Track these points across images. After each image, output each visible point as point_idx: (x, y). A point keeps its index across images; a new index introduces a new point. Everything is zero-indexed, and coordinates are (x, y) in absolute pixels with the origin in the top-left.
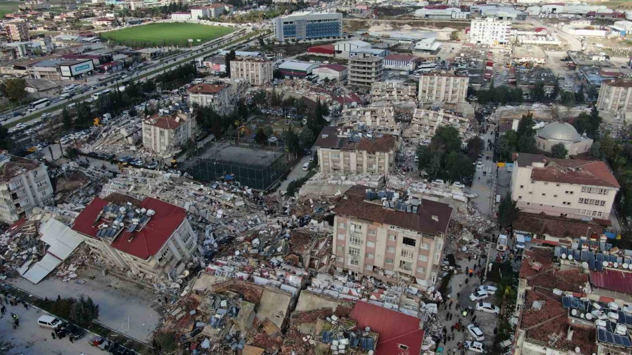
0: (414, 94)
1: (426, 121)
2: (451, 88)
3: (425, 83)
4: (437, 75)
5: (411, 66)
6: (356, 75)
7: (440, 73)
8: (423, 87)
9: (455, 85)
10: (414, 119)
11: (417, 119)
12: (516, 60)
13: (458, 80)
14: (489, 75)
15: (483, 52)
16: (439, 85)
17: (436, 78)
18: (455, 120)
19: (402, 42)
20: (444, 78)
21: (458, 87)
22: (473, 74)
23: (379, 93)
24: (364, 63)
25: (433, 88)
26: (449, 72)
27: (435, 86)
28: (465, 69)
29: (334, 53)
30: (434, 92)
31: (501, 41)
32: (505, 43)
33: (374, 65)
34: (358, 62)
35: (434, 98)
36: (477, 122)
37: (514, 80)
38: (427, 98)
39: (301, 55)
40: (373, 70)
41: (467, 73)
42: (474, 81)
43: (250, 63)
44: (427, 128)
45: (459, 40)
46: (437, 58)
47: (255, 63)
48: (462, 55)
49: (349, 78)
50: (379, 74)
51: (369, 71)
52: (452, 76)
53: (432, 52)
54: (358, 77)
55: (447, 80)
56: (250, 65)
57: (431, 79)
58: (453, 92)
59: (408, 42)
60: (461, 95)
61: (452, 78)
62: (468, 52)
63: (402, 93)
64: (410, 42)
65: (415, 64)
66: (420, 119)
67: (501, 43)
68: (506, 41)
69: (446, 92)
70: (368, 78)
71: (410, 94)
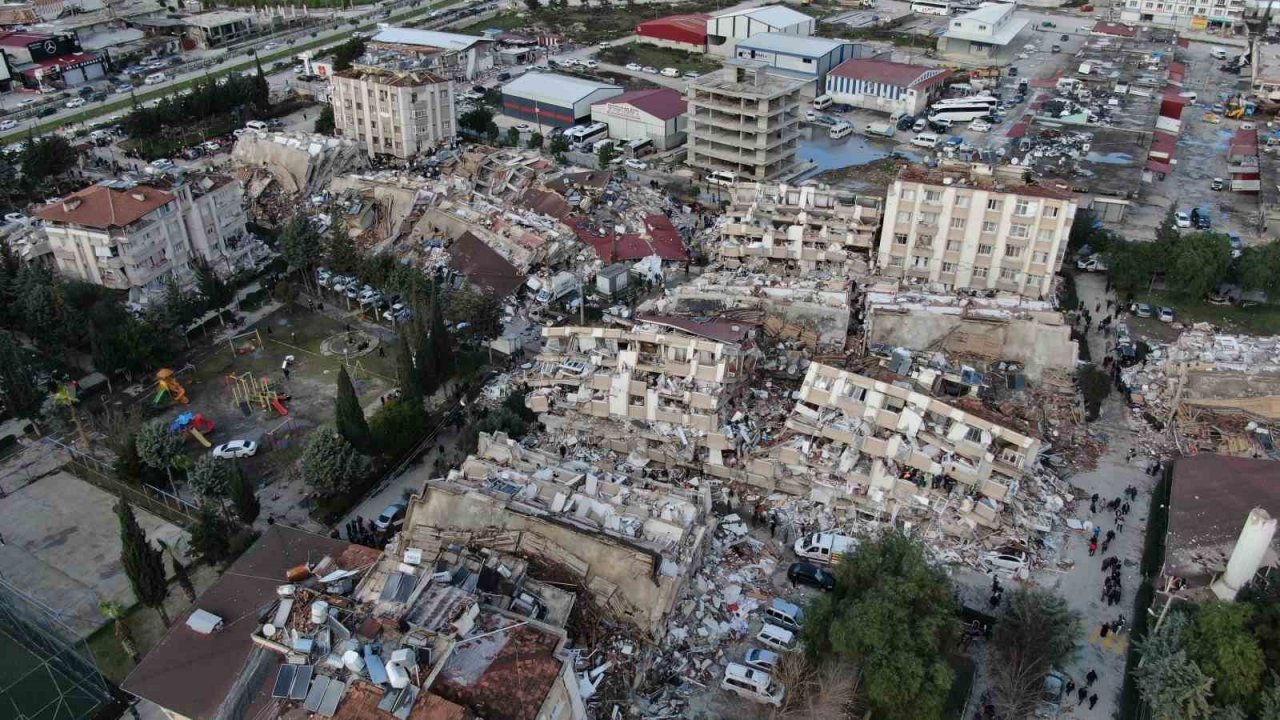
0: (865, 241)
1: (841, 432)
2: (1003, 233)
3: (904, 209)
4: (955, 181)
5: (910, 103)
6: (708, 136)
7: (966, 175)
8: (897, 225)
9: (1019, 227)
10: (799, 408)
11: (815, 407)
12: (1261, 94)
13: (1035, 206)
14: (1164, 155)
15: (1155, 60)
16: (959, 221)
17: (949, 195)
18: (974, 435)
19: (920, 9)
20: (981, 197)
21: (1033, 231)
22: (1105, 151)
23: (743, 229)
24: (737, 101)
25: (936, 228)
26: (1004, 170)
27: (944, 222)
28: (1081, 128)
29: (706, 43)
30: (939, 244)
31: (1218, 18)
32: (1228, 25)
33: (763, 108)
34: (718, 97)
35: (935, 265)
36: (1081, 410)
37: (1254, 185)
38: (909, 261)
39: (614, 44)
40: (762, 126)
41: (1086, 148)
42: (1102, 187)
43: (377, 88)
44: (846, 462)
45: (1090, 9)
46: (1006, 71)
47: (390, 89)
48: (1085, 68)
49: (690, 145)
50: (785, 140)
51: (750, 128)
52: (1013, 190)
53: (995, 49)
54: (715, 145)
55: (991, 204)
56: (377, 94)
57: (930, 195)
58: (1010, 250)
59: (937, 10)
60: (1039, 261)
61: (1011, 201)
62: (1106, 58)
63: (824, 233)
64: (943, 12)
65: (926, 96)
66: (827, 410)
67: (1217, 24)
68: (1231, 19)
69: (983, 248)
70: (747, 152)
71: (850, 240)
